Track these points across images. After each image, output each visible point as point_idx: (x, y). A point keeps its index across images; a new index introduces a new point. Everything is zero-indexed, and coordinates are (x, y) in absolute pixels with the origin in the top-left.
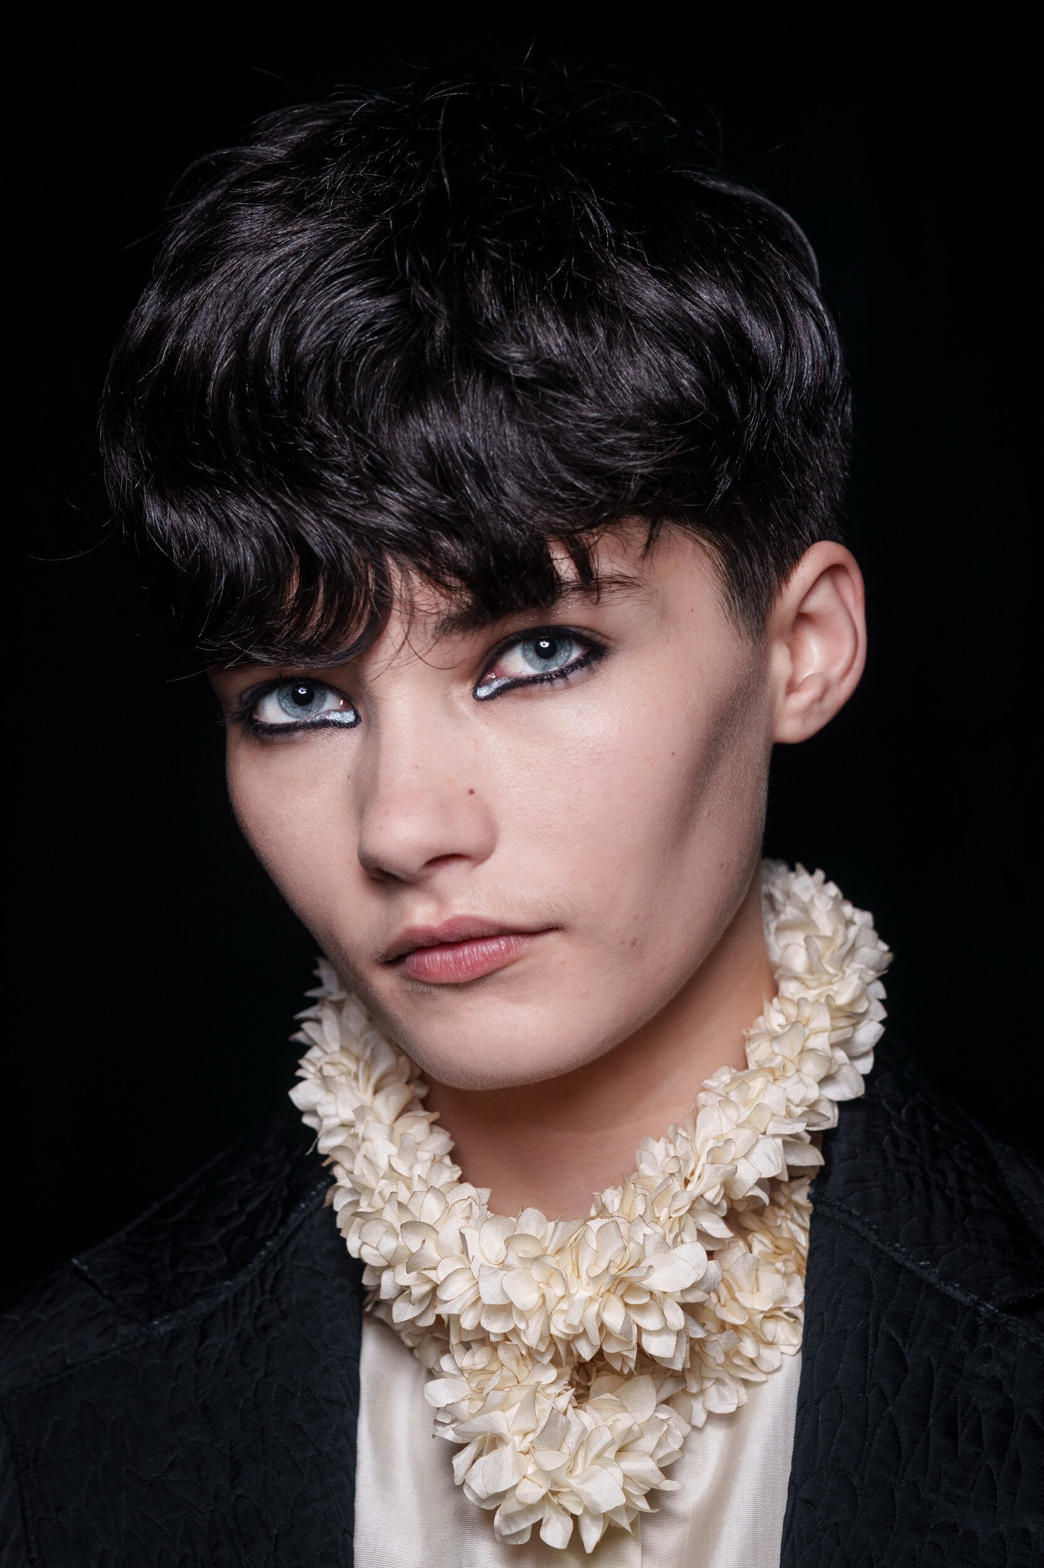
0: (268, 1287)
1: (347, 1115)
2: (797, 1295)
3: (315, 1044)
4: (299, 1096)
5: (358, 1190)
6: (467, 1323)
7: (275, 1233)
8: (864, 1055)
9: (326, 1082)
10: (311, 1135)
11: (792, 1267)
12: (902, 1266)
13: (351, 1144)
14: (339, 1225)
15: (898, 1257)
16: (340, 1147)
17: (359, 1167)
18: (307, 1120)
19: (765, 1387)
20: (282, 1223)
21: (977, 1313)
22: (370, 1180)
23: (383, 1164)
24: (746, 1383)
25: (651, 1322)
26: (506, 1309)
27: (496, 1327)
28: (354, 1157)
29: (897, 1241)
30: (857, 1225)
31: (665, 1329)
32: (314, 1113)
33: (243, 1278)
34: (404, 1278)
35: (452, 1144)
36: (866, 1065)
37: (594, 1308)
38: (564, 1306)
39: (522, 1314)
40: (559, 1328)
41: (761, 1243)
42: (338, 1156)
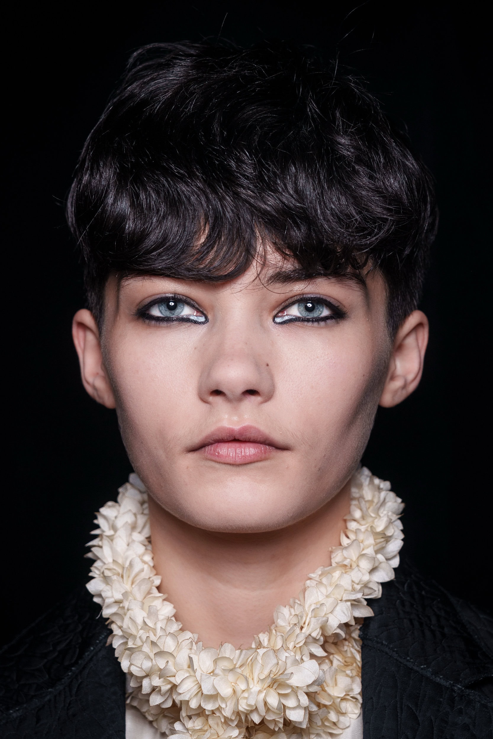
0: (74, 692)
1: (118, 596)
2: (357, 688)
3: (98, 558)
4: (92, 587)
5: (126, 636)
6: (193, 704)
7: (76, 663)
8: (394, 557)
9: (106, 579)
10: (99, 608)
11: (355, 673)
12: (412, 669)
13: (121, 612)
14: (116, 655)
15: (410, 665)
16: (115, 614)
17: (126, 623)
18: (96, 600)
19: (341, 736)
20: (80, 657)
21: (453, 690)
22: (133, 631)
23: (139, 621)
24: (331, 734)
25: (291, 703)
26: (215, 697)
27: (209, 707)
28: (123, 619)
29: (408, 656)
30: (387, 650)
31: (299, 706)
32: (100, 596)
33: (59, 687)
34: (156, 681)
35: (175, 611)
36: (396, 562)
37: (262, 696)
38: (246, 695)
39: (223, 699)
40: (243, 707)
41: (337, 660)
42: (113, 618)
